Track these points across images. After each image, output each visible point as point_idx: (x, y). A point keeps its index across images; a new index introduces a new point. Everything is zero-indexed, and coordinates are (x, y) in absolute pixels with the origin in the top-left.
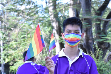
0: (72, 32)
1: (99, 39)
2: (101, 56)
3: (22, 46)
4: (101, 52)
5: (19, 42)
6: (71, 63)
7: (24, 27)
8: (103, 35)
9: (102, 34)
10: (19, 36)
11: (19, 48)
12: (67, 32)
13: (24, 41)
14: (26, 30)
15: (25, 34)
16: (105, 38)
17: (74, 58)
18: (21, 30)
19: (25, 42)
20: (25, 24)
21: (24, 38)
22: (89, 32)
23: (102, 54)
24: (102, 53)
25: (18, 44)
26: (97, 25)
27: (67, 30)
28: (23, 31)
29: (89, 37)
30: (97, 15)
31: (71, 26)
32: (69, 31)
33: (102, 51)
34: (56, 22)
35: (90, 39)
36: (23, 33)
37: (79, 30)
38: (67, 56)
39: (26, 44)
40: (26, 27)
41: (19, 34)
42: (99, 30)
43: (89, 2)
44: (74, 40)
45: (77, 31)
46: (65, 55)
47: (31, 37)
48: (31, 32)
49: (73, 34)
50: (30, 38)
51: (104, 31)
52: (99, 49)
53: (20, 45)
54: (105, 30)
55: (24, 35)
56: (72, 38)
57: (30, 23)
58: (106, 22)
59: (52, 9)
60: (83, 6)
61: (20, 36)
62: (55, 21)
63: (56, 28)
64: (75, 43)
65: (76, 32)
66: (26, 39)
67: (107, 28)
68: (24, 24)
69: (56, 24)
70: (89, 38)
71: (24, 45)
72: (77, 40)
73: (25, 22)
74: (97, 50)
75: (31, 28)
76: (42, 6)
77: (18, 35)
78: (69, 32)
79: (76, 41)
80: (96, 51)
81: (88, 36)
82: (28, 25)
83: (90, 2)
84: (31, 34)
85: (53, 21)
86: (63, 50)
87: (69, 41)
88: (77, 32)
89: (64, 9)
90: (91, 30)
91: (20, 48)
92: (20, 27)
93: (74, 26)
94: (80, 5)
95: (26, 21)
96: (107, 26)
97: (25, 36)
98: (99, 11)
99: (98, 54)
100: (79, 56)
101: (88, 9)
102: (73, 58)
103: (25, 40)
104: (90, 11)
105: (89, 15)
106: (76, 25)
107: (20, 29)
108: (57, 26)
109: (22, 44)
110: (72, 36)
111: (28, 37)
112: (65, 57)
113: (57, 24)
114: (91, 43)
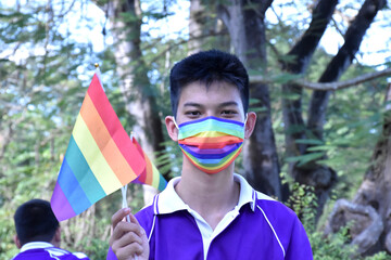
0: (209, 113)
1: (296, 155)
2: (312, 215)
3: (21, 193)
4: (310, 199)
5: (10, 181)
6: (208, 236)
7: (25, 125)
8: (312, 141)
9: (308, 138)
10: (11, 159)
11: (9, 200)
12: (187, 113)
13: (29, 174)
14: (33, 135)
15: (31, 148)
16: (319, 151)
17: (219, 215)
18: (15, 136)
19: (33, 180)
20: (30, 111)
21: (27, 162)
22: (263, 131)
23: (314, 207)
24: (315, 204)
25: (8, 185)
26: (289, 107)
27: (186, 105)
28: (24, 141)
29: (263, 150)
30: (288, 70)
31: (203, 86)
32: (193, 109)
33: (314, 195)
34: (142, 102)
35: (265, 158)
36: (24, 146)
37: (235, 104)
38: (190, 211)
39: (35, 184)
40: (33, 123)
41: (10, 149)
42: (296, 125)
43: (256, 24)
44: (216, 146)
45: (228, 108)
46: (181, 206)
47: (53, 159)
48: (53, 140)
49: (211, 120)
50: (51, 163)
51: (315, 126)
52: (304, 189)
53: (13, 191)
54: (318, 124)
55: (28, 151)
56: (207, 139)
57: (49, 111)
58: (320, 96)
59: (128, 55)
60: (238, 41)
61: (14, 158)
62: (140, 96)
63: (142, 123)
64: (222, 155)
65: (224, 113)
66: (36, 166)
67: (323, 116)
68: (25, 114)
69: (142, 107)
70: (264, 153)
71: (27, 188)
72: (230, 143)
73: (31, 107)
74: (295, 194)
75: (51, 126)
76: (90, 46)
77: (6, 155)
78: (195, 113)
79: (226, 149)
80: (292, 194)
81: (260, 148)
82: (40, 116)
83: (261, 26)
84: (53, 147)
85: (132, 99)
86: (175, 187)
87: (195, 150)
88: (227, 112)
89: (168, 55)
90: (268, 123)
91: (14, 201)
92: (11, 125)
93: (215, 86)
94: (226, 37)
95: (32, 103)
96: (322, 108)
97: (32, 154)
98: (294, 57)
99: (302, 207)
100: (238, 208)
101: (254, 51)
102: (215, 215)
103: (31, 170)
104: (262, 56)
105: (260, 69)
106: (224, 84)
107: (11, 132)
108: (148, 115)
109: (20, 186)
110: (207, 130)
111: (43, 160)
112: (183, 214)
113: (147, 106)
114: (269, 173)
